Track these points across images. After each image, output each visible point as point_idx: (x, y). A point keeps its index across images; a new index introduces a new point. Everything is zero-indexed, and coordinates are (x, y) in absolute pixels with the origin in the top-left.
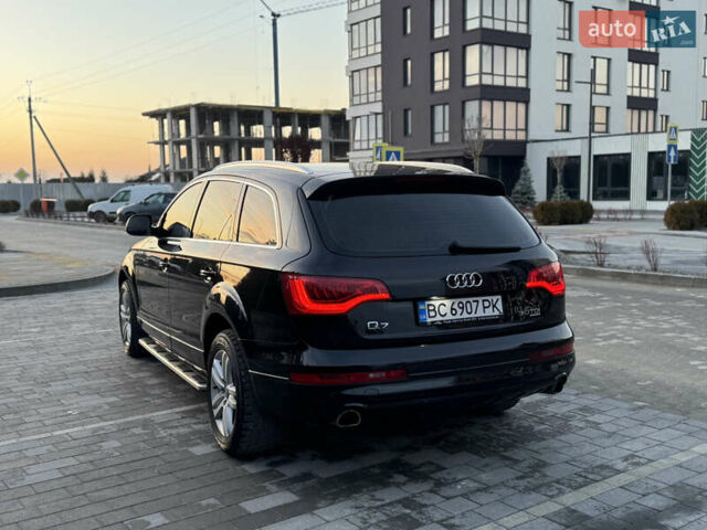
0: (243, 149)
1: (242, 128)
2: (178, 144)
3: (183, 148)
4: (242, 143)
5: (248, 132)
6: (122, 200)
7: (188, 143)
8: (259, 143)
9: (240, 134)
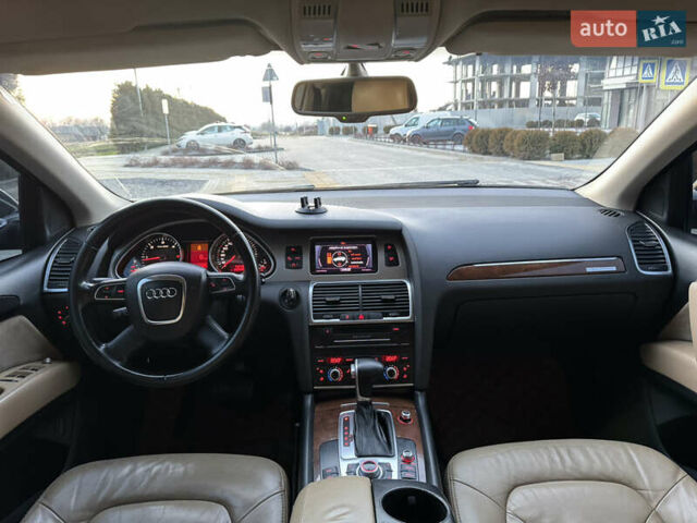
0: (514, 84)
1: (515, 67)
2: (465, 82)
3: (470, 85)
4: (513, 79)
5: (519, 70)
6: (414, 125)
7: (472, 81)
8: (527, 78)
9: (512, 71)
